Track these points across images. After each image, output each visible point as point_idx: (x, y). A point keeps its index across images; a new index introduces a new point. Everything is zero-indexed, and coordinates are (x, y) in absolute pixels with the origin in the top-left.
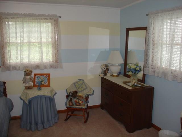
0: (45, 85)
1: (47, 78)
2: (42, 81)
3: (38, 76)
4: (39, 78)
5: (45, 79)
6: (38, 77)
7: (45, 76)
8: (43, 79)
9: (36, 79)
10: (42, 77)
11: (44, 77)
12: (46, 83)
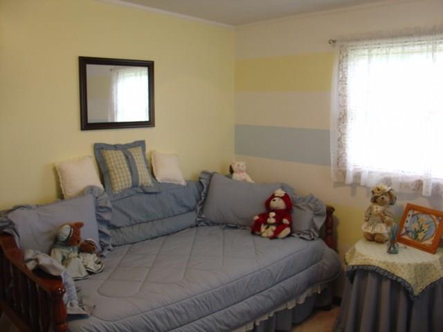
0: (424, 245)
1: (436, 226)
2: (421, 230)
3: (416, 212)
4: (415, 218)
5: (428, 227)
6: (413, 216)
7: (434, 217)
8: (423, 225)
9: (408, 219)
10: (424, 218)
11: (431, 220)
12: (427, 239)
